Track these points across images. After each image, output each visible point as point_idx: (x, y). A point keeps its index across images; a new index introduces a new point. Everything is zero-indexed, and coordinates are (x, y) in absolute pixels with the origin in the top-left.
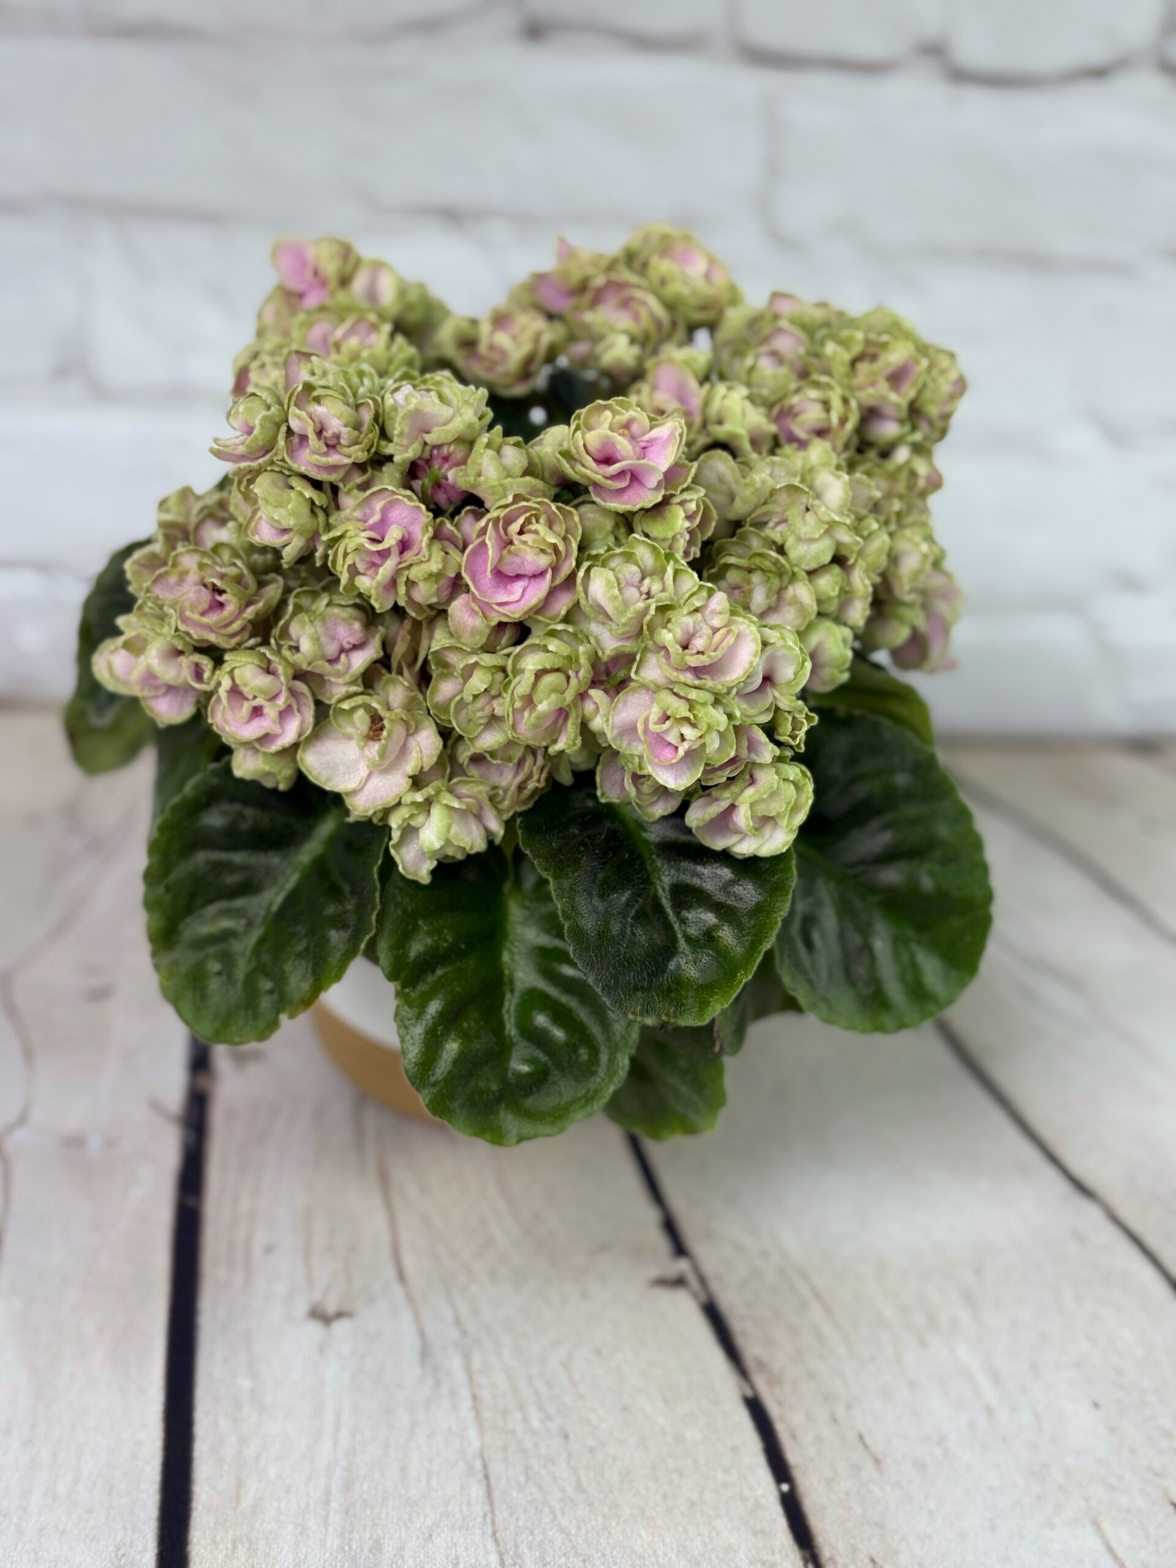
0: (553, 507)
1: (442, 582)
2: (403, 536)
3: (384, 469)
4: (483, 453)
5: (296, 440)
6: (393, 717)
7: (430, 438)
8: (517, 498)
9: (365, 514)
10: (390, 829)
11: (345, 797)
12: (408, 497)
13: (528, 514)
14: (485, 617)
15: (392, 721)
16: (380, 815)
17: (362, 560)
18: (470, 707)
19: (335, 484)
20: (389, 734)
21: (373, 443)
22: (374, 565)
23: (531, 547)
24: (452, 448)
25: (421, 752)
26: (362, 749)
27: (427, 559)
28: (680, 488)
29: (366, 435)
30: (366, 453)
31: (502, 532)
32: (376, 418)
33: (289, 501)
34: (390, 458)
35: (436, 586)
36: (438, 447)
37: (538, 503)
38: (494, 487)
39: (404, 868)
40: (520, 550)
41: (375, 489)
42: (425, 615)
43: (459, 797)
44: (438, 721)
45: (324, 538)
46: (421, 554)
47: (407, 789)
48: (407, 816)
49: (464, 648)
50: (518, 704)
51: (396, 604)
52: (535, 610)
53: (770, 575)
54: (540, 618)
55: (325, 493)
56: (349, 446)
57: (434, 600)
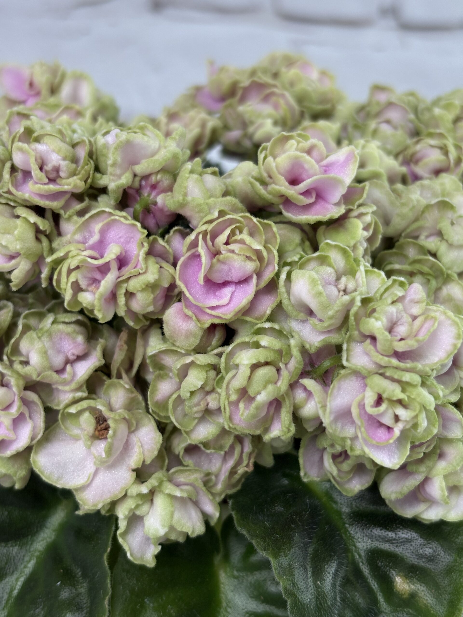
0: (255, 220)
1: (158, 292)
2: (121, 253)
3: (99, 199)
4: (188, 178)
5: (19, 175)
6: (117, 417)
7: (140, 169)
8: (222, 213)
9: (85, 237)
10: (117, 519)
11: (75, 493)
12: (125, 217)
13: (233, 226)
14: (199, 321)
15: (116, 421)
16: (107, 508)
17: (85, 277)
18: (187, 403)
19: (56, 212)
20: (115, 433)
21: (90, 174)
22: (95, 282)
23: (239, 255)
24: (159, 176)
25: (142, 446)
26: (89, 448)
27: (144, 271)
28: (357, 204)
29: (83, 167)
30: (83, 182)
31: (210, 243)
32: (91, 155)
33: (16, 228)
34: (104, 190)
35: (152, 296)
36: (146, 177)
37: (241, 217)
38: (200, 205)
39: (131, 555)
40: (228, 258)
41: (93, 212)
42: (141, 325)
43: (178, 485)
44: (157, 418)
45: (49, 260)
46: (139, 266)
47: (132, 482)
48: (133, 507)
49: (179, 350)
50: (234, 397)
51: (116, 316)
52: (243, 311)
53: (429, 277)
54: (248, 319)
55: (48, 220)
56: (68, 178)
57: (151, 309)
